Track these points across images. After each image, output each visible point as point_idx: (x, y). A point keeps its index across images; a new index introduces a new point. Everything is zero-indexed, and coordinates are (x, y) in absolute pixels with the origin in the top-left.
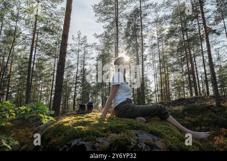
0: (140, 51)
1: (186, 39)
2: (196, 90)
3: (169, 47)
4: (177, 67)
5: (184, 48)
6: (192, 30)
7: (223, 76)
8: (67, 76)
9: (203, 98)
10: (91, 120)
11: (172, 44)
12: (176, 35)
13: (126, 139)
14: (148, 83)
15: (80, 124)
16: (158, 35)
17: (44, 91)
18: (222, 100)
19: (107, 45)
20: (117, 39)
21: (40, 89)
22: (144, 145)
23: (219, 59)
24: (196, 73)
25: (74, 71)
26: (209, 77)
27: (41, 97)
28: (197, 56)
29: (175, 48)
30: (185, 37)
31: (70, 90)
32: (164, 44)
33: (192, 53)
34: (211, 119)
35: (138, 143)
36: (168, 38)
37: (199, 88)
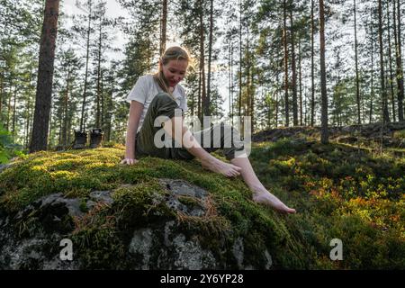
0: (207, 42)
1: (289, 25)
2: (295, 116)
3: (258, 37)
4: (269, 75)
5: (285, 42)
6: (301, 9)
7: (340, 94)
8: (68, 81)
9: (303, 130)
10: (88, 160)
11: (265, 33)
12: (273, 17)
13: (145, 194)
14: (218, 101)
15: (65, 167)
16: (241, 12)
17: (22, 107)
18: (331, 134)
19: (146, 24)
20: (165, 12)
21: (12, 104)
22: (177, 203)
23: (337, 65)
24: (298, 88)
25: (82, 72)
26: (318, 95)
27: (15, 119)
28: (304, 57)
29: (269, 40)
30: (288, 21)
31: (74, 108)
32: (250, 31)
33: (297, 51)
34: (309, 163)
35: (168, 200)
36: (259, 21)
37: (301, 113)
